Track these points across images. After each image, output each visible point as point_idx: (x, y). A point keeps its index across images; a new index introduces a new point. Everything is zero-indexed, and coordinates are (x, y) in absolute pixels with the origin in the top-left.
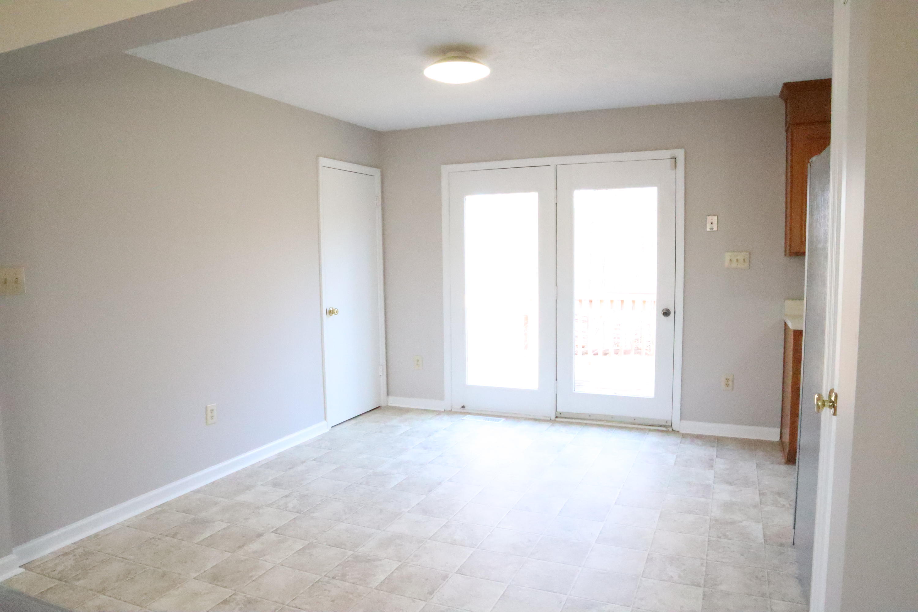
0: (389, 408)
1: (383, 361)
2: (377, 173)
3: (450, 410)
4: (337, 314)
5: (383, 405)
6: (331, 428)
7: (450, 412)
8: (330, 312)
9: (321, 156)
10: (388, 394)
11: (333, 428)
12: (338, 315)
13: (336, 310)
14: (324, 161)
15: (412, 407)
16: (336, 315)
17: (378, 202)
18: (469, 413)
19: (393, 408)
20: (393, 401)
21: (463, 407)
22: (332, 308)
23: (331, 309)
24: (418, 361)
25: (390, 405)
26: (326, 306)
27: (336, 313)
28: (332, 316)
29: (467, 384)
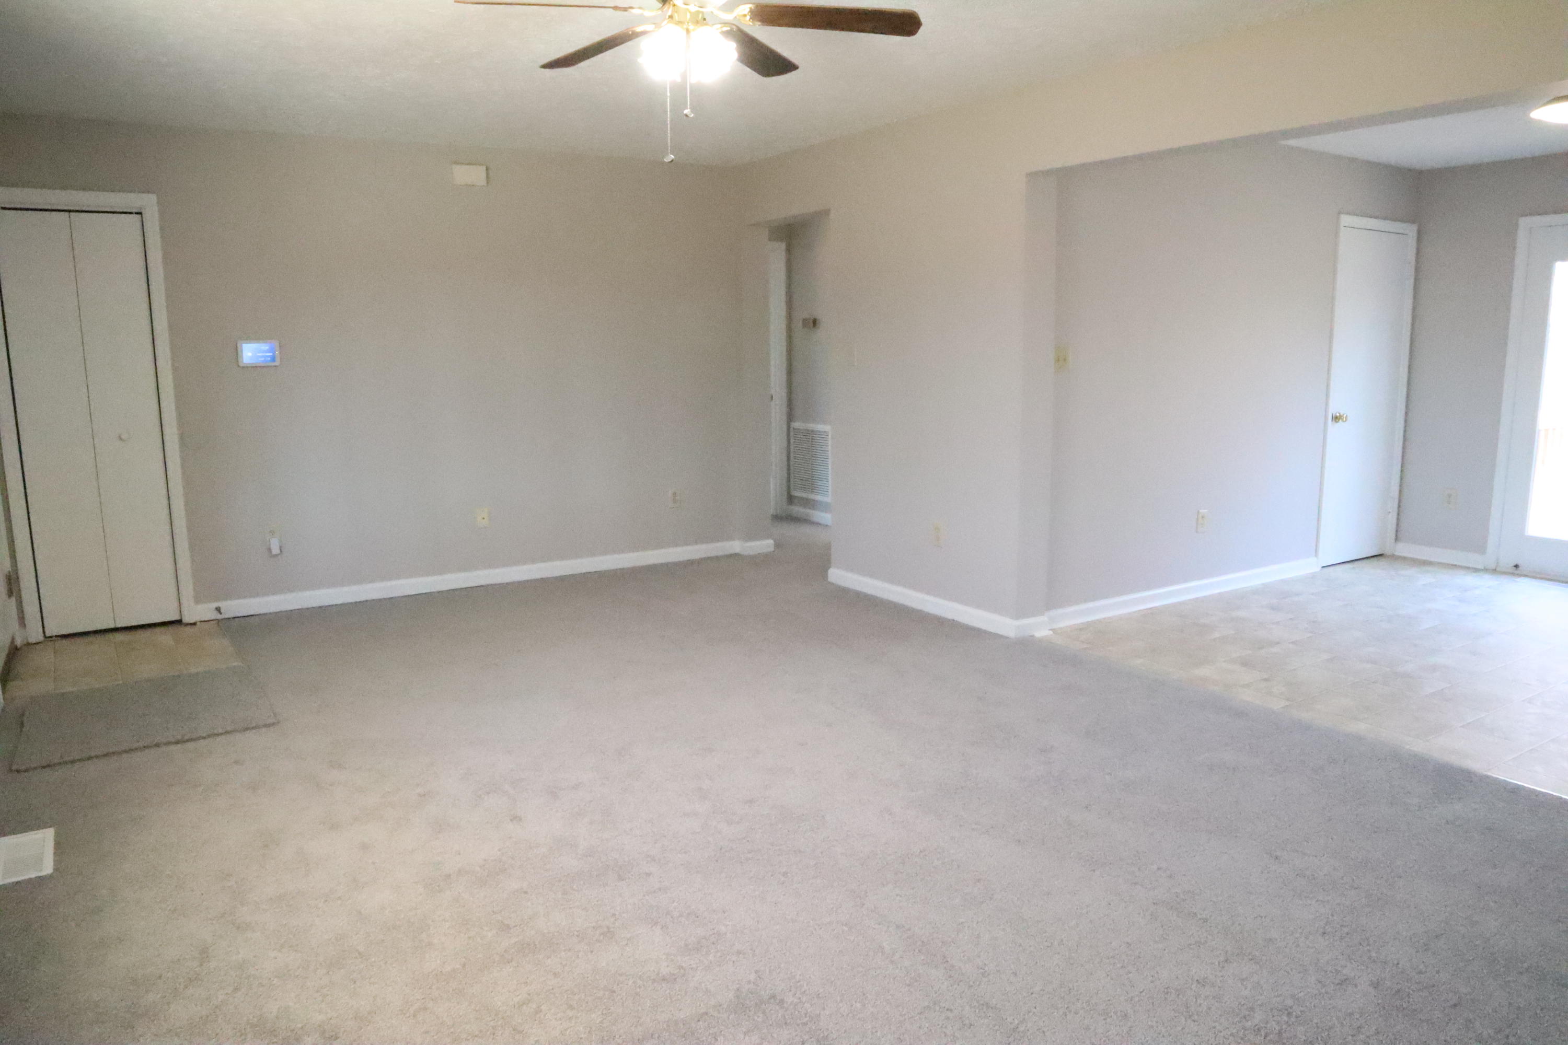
0: (1394, 558)
1: (1396, 494)
2: (1411, 230)
3: (1493, 567)
4: (1346, 421)
5: (1387, 552)
6: (1320, 568)
7: (1494, 571)
8: (1336, 418)
9: (1342, 214)
10: (1397, 539)
11: (1324, 569)
12: (1346, 423)
13: (1345, 415)
14: (1346, 220)
15: (1432, 560)
16: (1344, 422)
17: (1410, 271)
18: (1526, 576)
19: (1404, 559)
20: (1403, 549)
21: (1516, 566)
22: (1340, 414)
23: (1338, 415)
24: (1450, 496)
25: (1397, 553)
26: (1333, 409)
27: (1344, 420)
28: (1338, 424)
29: (1526, 534)
